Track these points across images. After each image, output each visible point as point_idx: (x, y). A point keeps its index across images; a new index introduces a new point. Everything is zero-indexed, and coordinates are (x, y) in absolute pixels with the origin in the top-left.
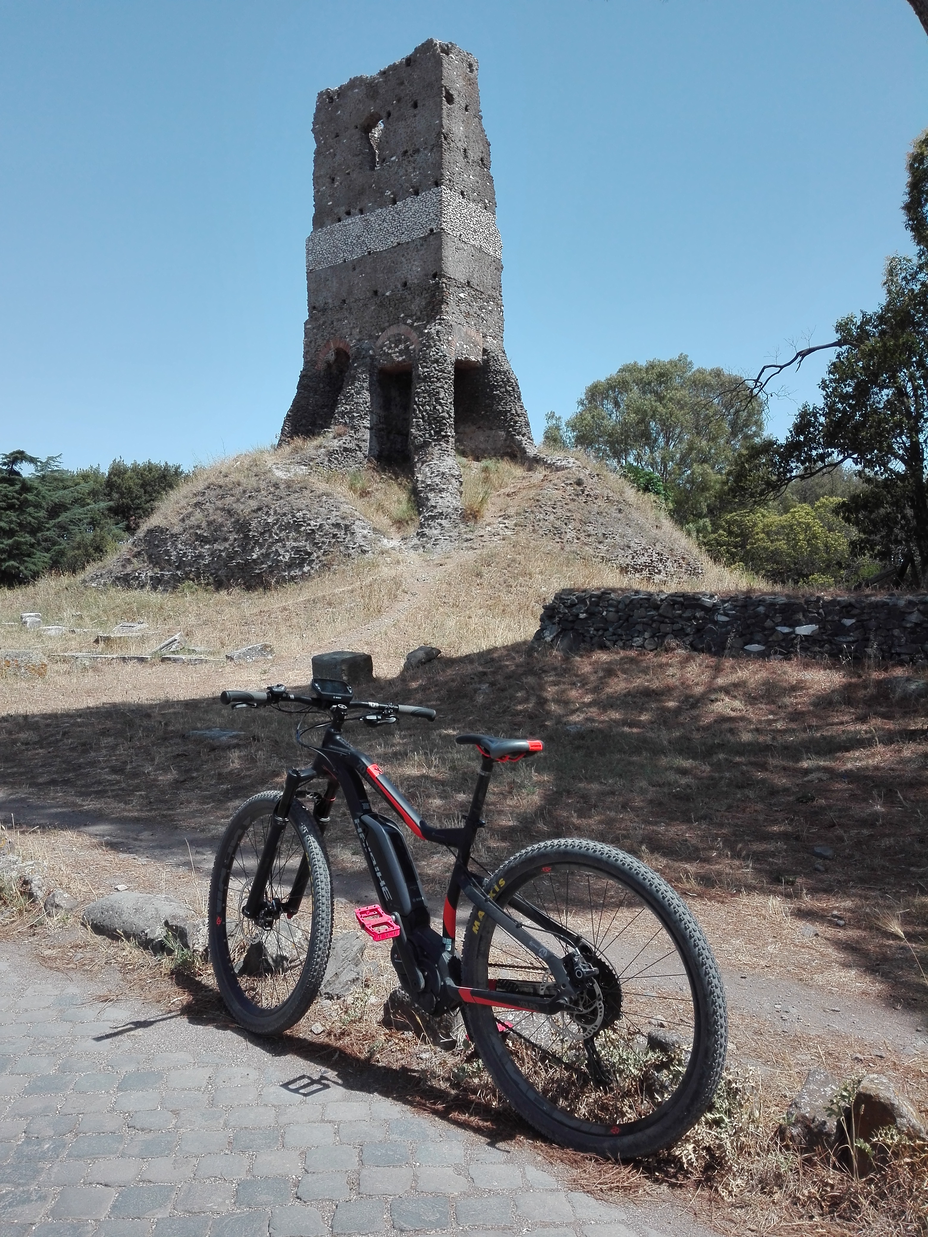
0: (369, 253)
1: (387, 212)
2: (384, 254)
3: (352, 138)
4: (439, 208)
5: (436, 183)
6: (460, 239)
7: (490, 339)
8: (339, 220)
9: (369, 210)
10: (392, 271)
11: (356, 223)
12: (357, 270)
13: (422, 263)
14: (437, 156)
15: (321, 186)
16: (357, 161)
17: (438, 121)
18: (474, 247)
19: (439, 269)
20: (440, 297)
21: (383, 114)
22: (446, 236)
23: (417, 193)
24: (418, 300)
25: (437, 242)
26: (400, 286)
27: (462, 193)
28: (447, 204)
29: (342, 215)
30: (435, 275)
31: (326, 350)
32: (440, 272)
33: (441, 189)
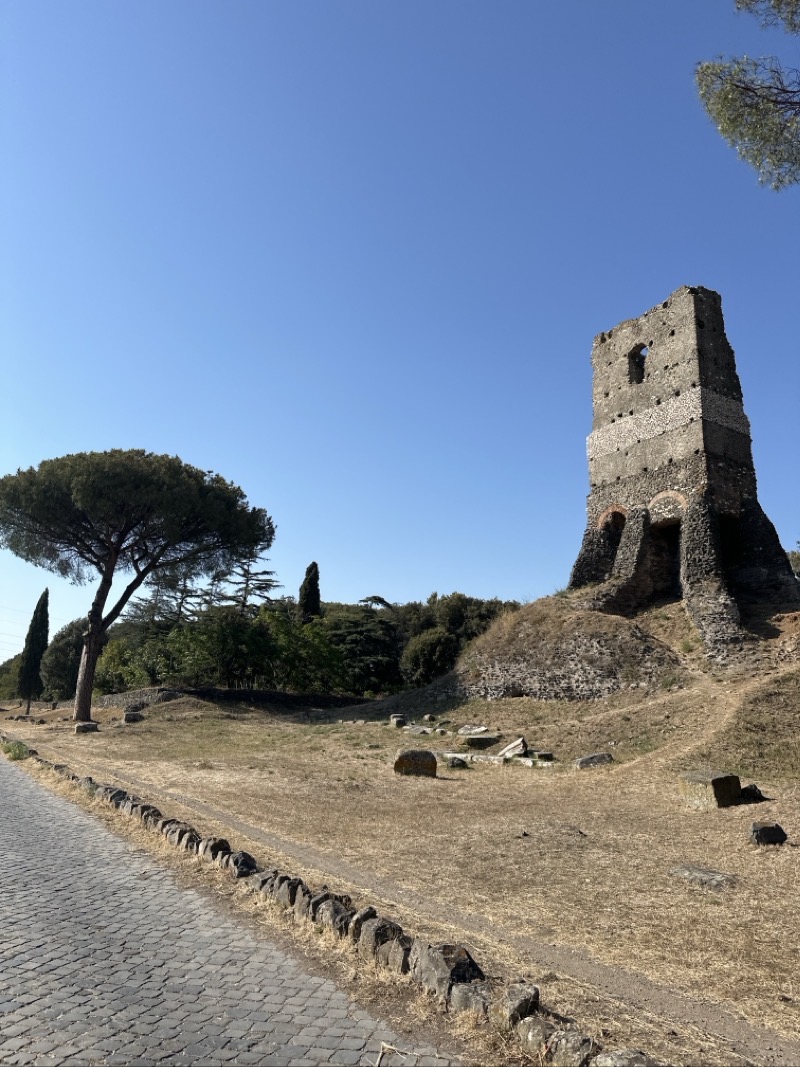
0: (639, 441)
1: (654, 411)
2: (652, 441)
3: (622, 364)
4: (697, 402)
5: (694, 385)
6: (716, 423)
7: (746, 496)
8: (613, 421)
9: (638, 412)
10: (659, 452)
11: (628, 422)
12: (629, 455)
13: (685, 444)
14: (694, 365)
15: (599, 400)
16: (627, 379)
17: (692, 342)
18: (727, 428)
19: (701, 446)
20: (703, 466)
21: (647, 343)
22: (705, 422)
23: (678, 394)
24: (683, 471)
25: (698, 427)
26: (666, 463)
27: (715, 390)
28: (704, 399)
29: (616, 417)
30: (697, 452)
31: (605, 514)
32: (701, 448)
33: (698, 388)
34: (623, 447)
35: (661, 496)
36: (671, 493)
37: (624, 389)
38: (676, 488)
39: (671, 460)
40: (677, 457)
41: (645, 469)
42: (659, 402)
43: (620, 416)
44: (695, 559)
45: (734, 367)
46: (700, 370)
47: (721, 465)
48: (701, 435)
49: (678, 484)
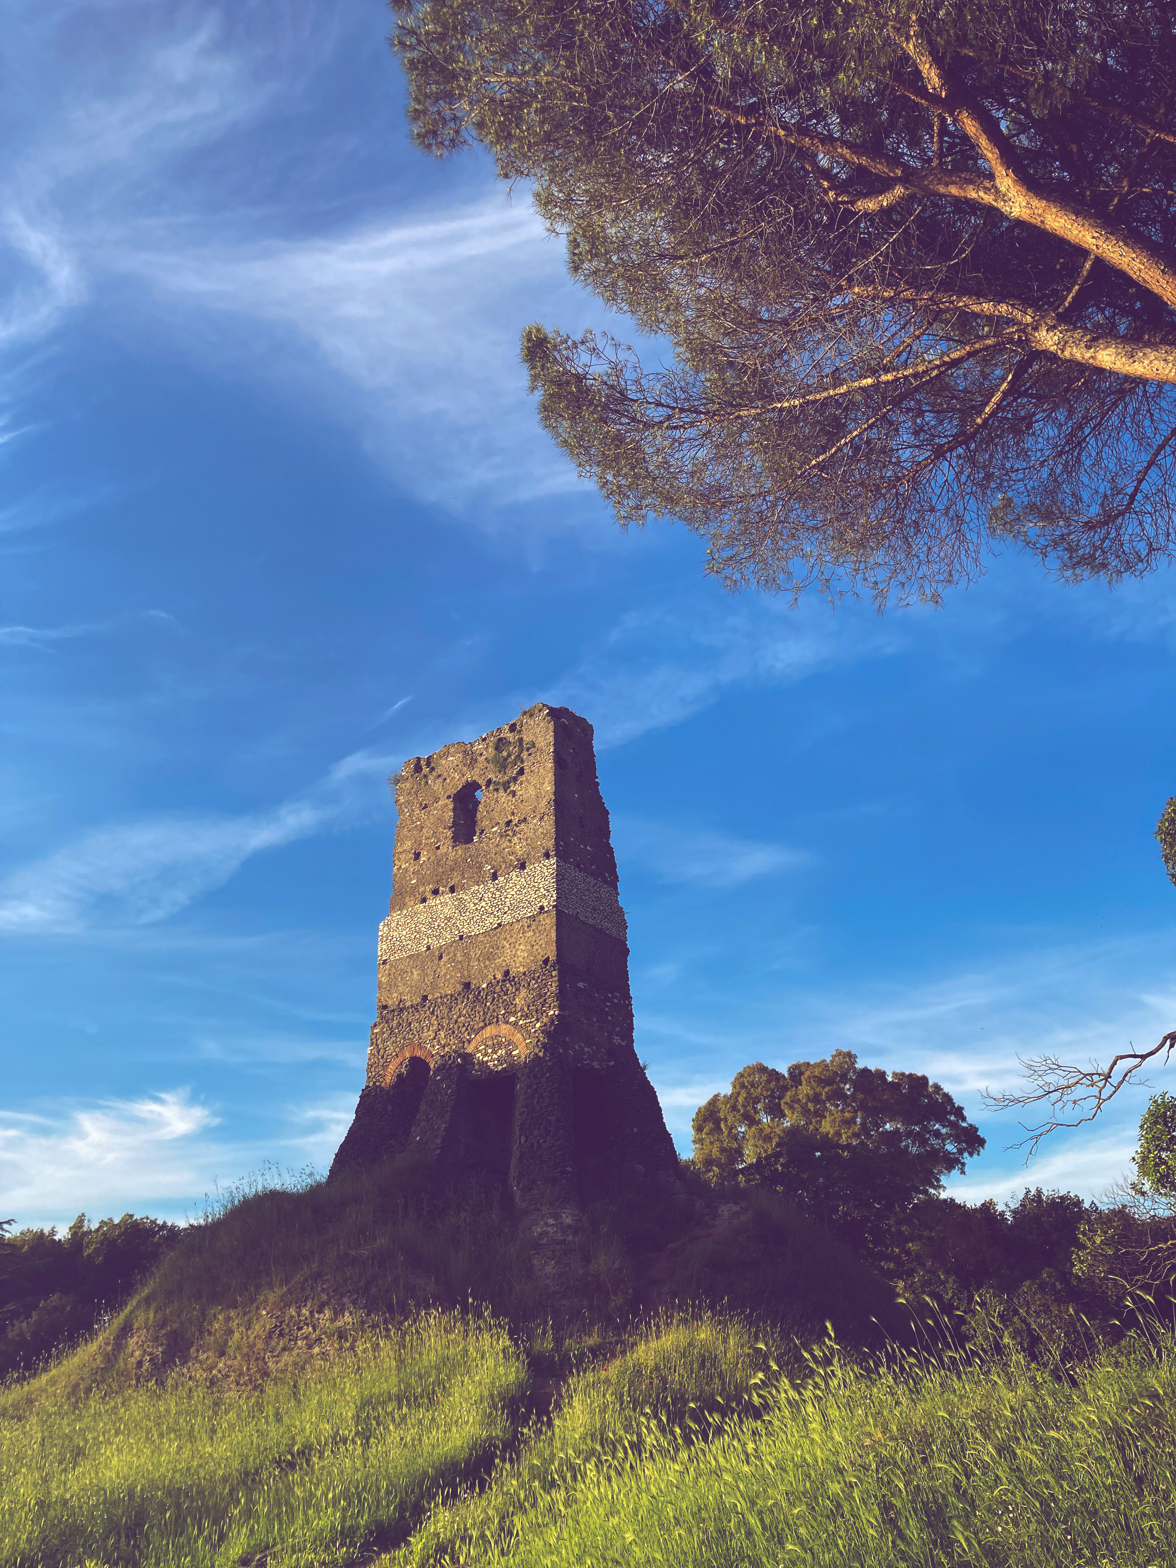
0: (461, 938)
1: (486, 890)
2: (481, 938)
3: (444, 809)
4: (551, 882)
5: (547, 856)
6: (577, 918)
7: (617, 1040)
8: (424, 900)
9: (463, 888)
10: (490, 957)
11: (444, 904)
12: (445, 958)
13: (529, 947)
14: (548, 825)
15: (404, 863)
16: (449, 834)
17: (549, 787)
18: (593, 926)
19: (551, 953)
20: (553, 987)
21: (482, 782)
22: (559, 914)
23: (523, 866)
24: (523, 992)
25: (549, 922)
26: (499, 976)
27: (578, 866)
28: (560, 877)
29: (428, 895)
30: (546, 961)
31: (398, 1061)
32: (553, 958)
33: (553, 861)
34: (435, 943)
35: (489, 1031)
36: (504, 1029)
37: (443, 850)
38: (512, 1019)
39: (507, 973)
40: (517, 969)
41: (467, 986)
42: (495, 877)
43: (436, 892)
44: (532, 1145)
45: (607, 834)
46: (557, 832)
47: (581, 985)
48: (554, 935)
49: (516, 1013)
